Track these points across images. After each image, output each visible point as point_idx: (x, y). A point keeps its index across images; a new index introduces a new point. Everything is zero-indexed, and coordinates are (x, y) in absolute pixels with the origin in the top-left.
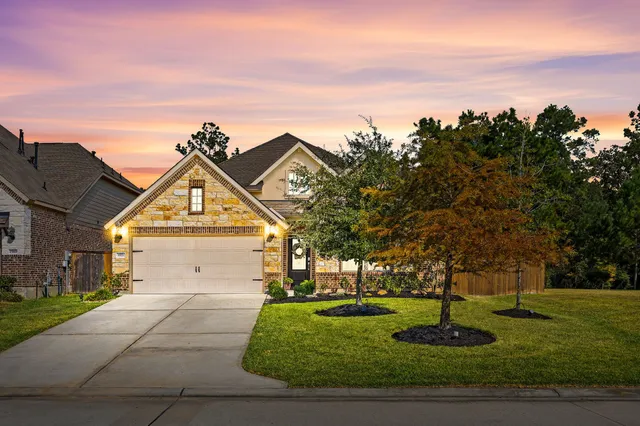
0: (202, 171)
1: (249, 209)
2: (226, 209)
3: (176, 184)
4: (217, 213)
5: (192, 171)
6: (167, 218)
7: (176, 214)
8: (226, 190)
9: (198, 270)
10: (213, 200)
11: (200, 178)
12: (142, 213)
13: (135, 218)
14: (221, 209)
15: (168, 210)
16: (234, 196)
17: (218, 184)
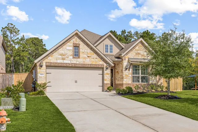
0: (78, 40)
1: (98, 57)
2: (88, 57)
3: (67, 44)
4: (85, 58)
5: (74, 40)
6: (63, 59)
7: (67, 58)
8: (89, 49)
9: (76, 82)
10: (83, 53)
11: (78, 43)
12: (52, 56)
13: (48, 58)
14: (86, 57)
15: (64, 55)
16: (91, 51)
17: (85, 46)
